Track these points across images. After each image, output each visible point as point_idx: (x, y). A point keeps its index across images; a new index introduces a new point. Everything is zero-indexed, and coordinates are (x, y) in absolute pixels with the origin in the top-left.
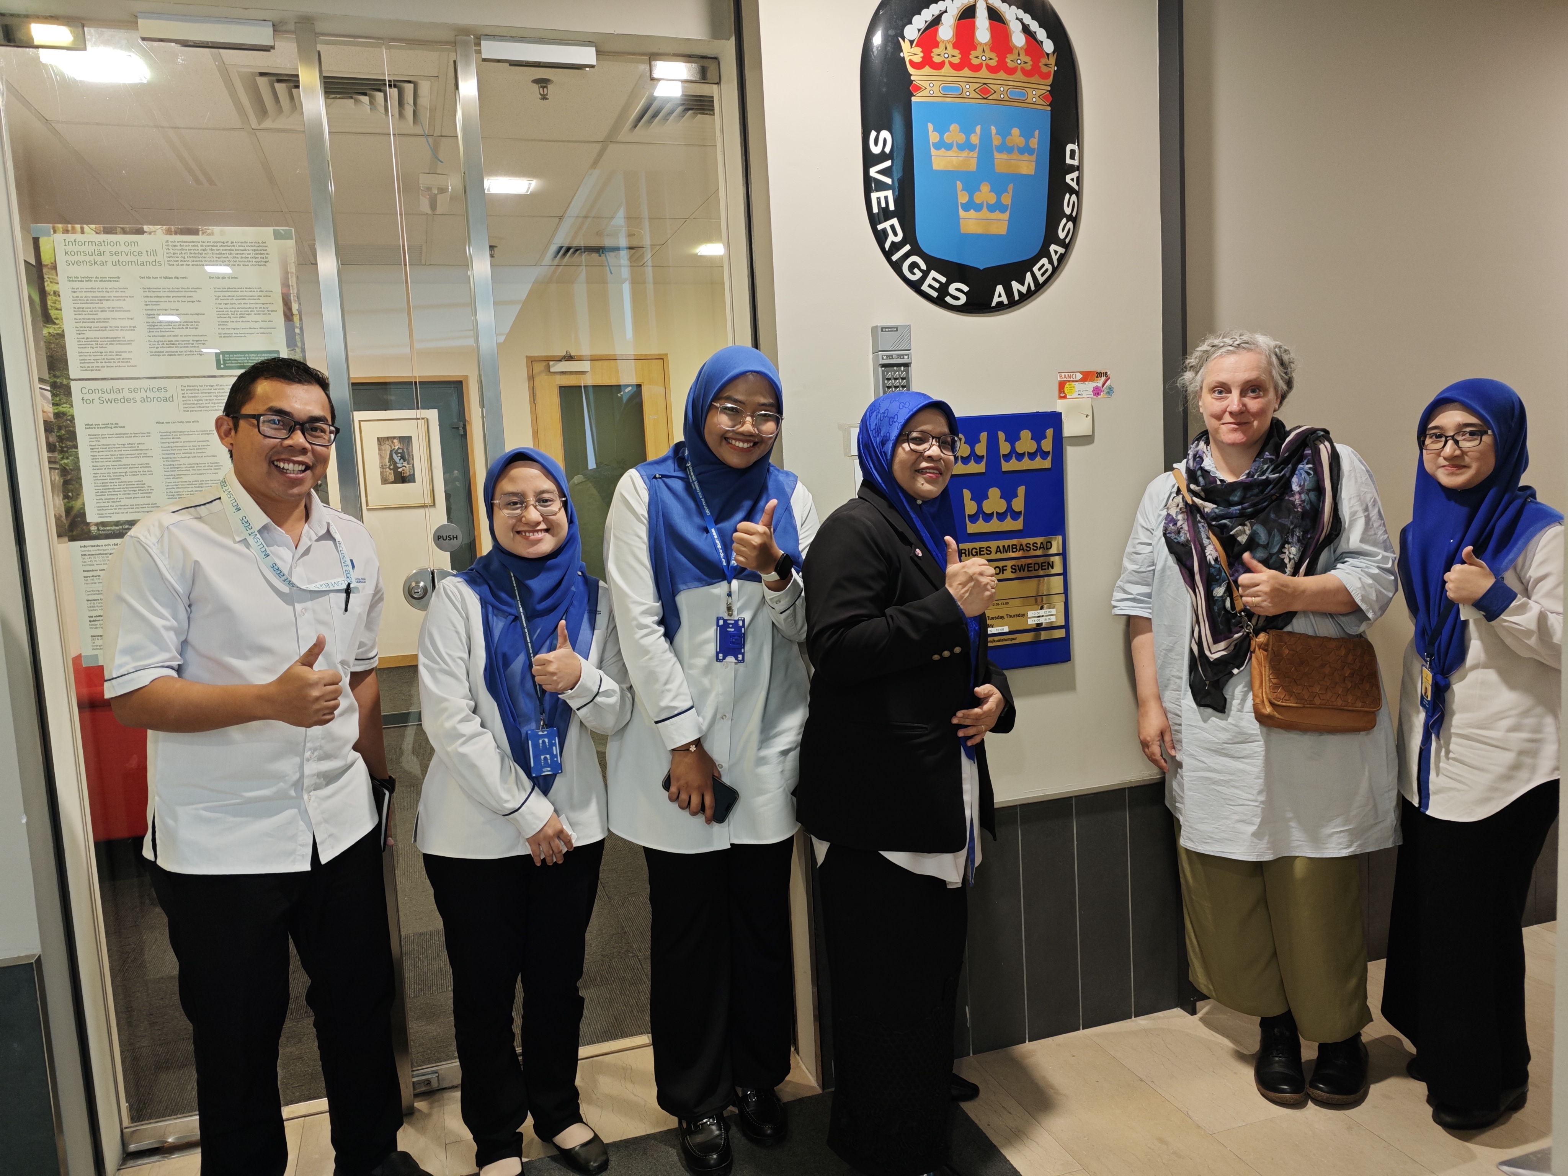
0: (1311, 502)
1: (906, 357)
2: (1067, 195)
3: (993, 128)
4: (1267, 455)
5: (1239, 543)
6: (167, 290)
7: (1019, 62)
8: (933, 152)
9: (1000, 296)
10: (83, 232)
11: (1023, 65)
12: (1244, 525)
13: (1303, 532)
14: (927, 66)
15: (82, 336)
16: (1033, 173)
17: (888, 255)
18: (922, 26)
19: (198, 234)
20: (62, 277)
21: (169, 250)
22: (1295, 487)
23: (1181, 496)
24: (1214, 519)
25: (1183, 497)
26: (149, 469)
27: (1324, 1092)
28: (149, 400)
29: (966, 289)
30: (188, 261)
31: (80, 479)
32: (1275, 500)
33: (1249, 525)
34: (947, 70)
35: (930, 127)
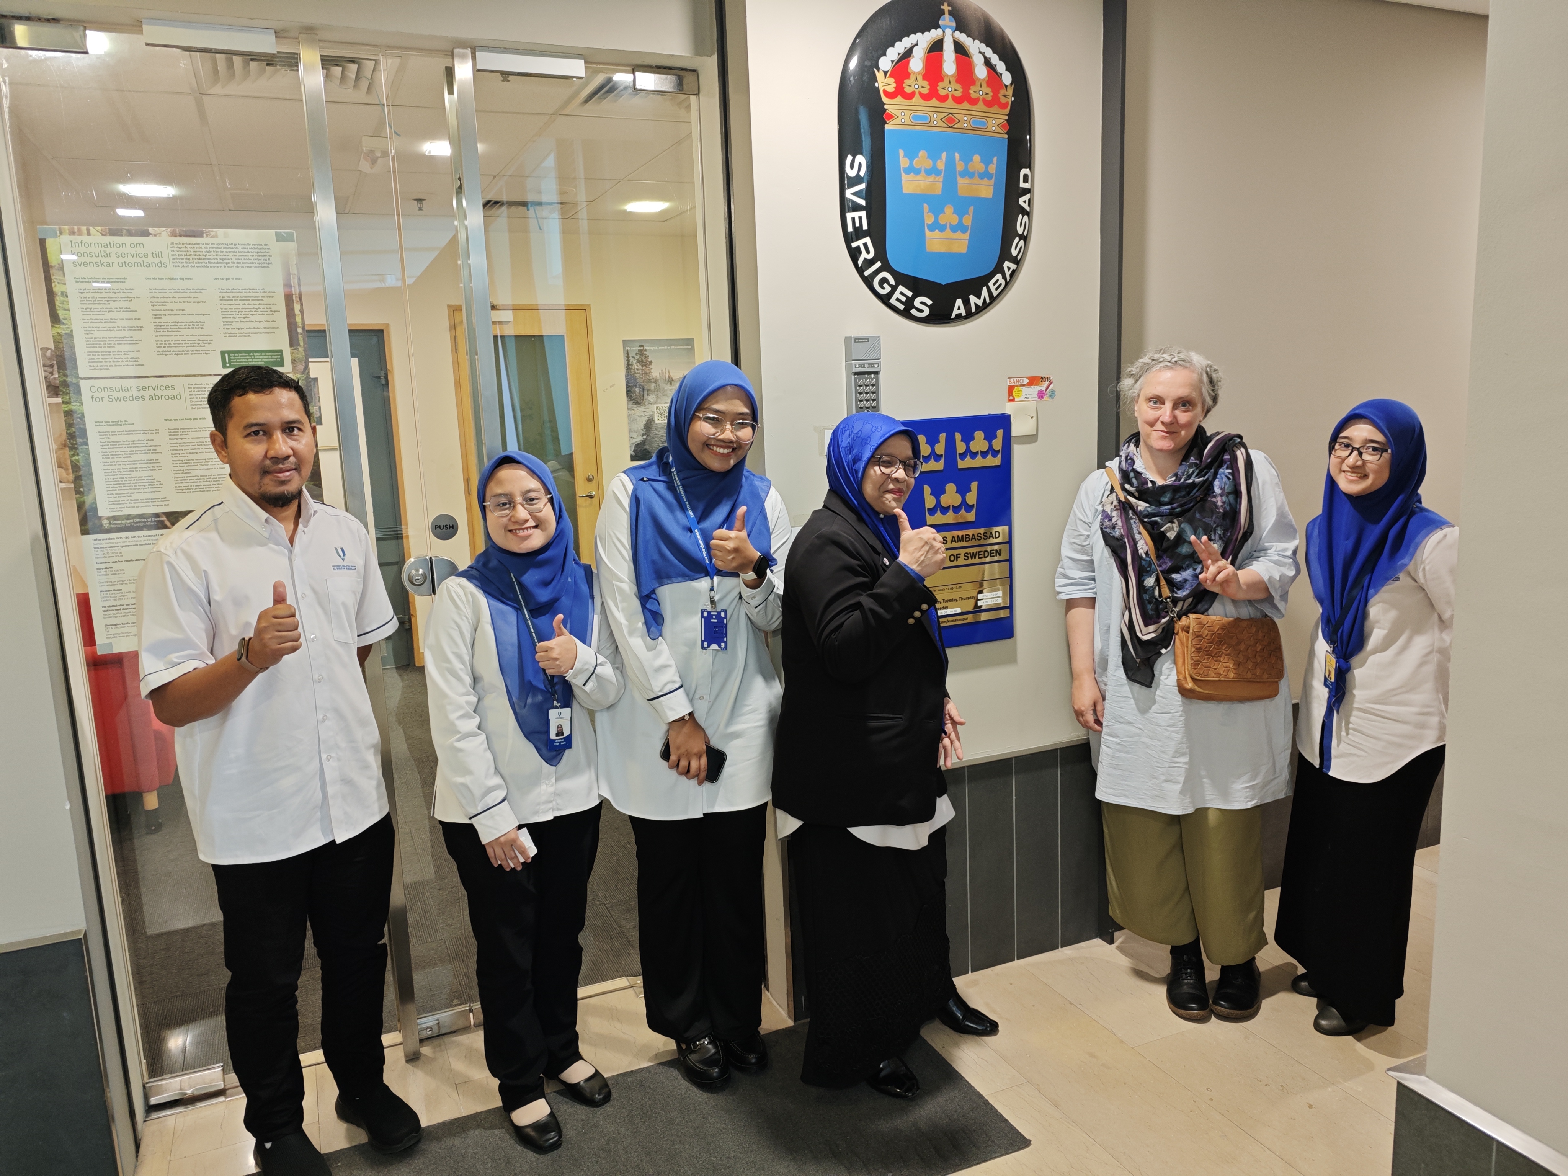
0: (1230, 504)
1: (876, 366)
2: (1020, 216)
3: (957, 155)
4: (1192, 459)
5: (1168, 539)
6: (172, 291)
7: (981, 92)
8: (904, 176)
9: (959, 308)
10: (89, 234)
11: (984, 96)
12: (1172, 522)
13: (1224, 530)
14: (899, 96)
15: (90, 336)
16: (991, 196)
17: (860, 270)
18: (895, 58)
19: (203, 237)
20: (69, 278)
21: (174, 251)
22: (1217, 490)
23: (1114, 494)
24: (1146, 516)
25: (1117, 495)
26: (158, 465)
27: (1226, 1008)
28: (157, 398)
29: (929, 302)
30: (193, 263)
31: (91, 474)
32: (1198, 502)
33: (1176, 522)
34: (917, 99)
35: (901, 153)
